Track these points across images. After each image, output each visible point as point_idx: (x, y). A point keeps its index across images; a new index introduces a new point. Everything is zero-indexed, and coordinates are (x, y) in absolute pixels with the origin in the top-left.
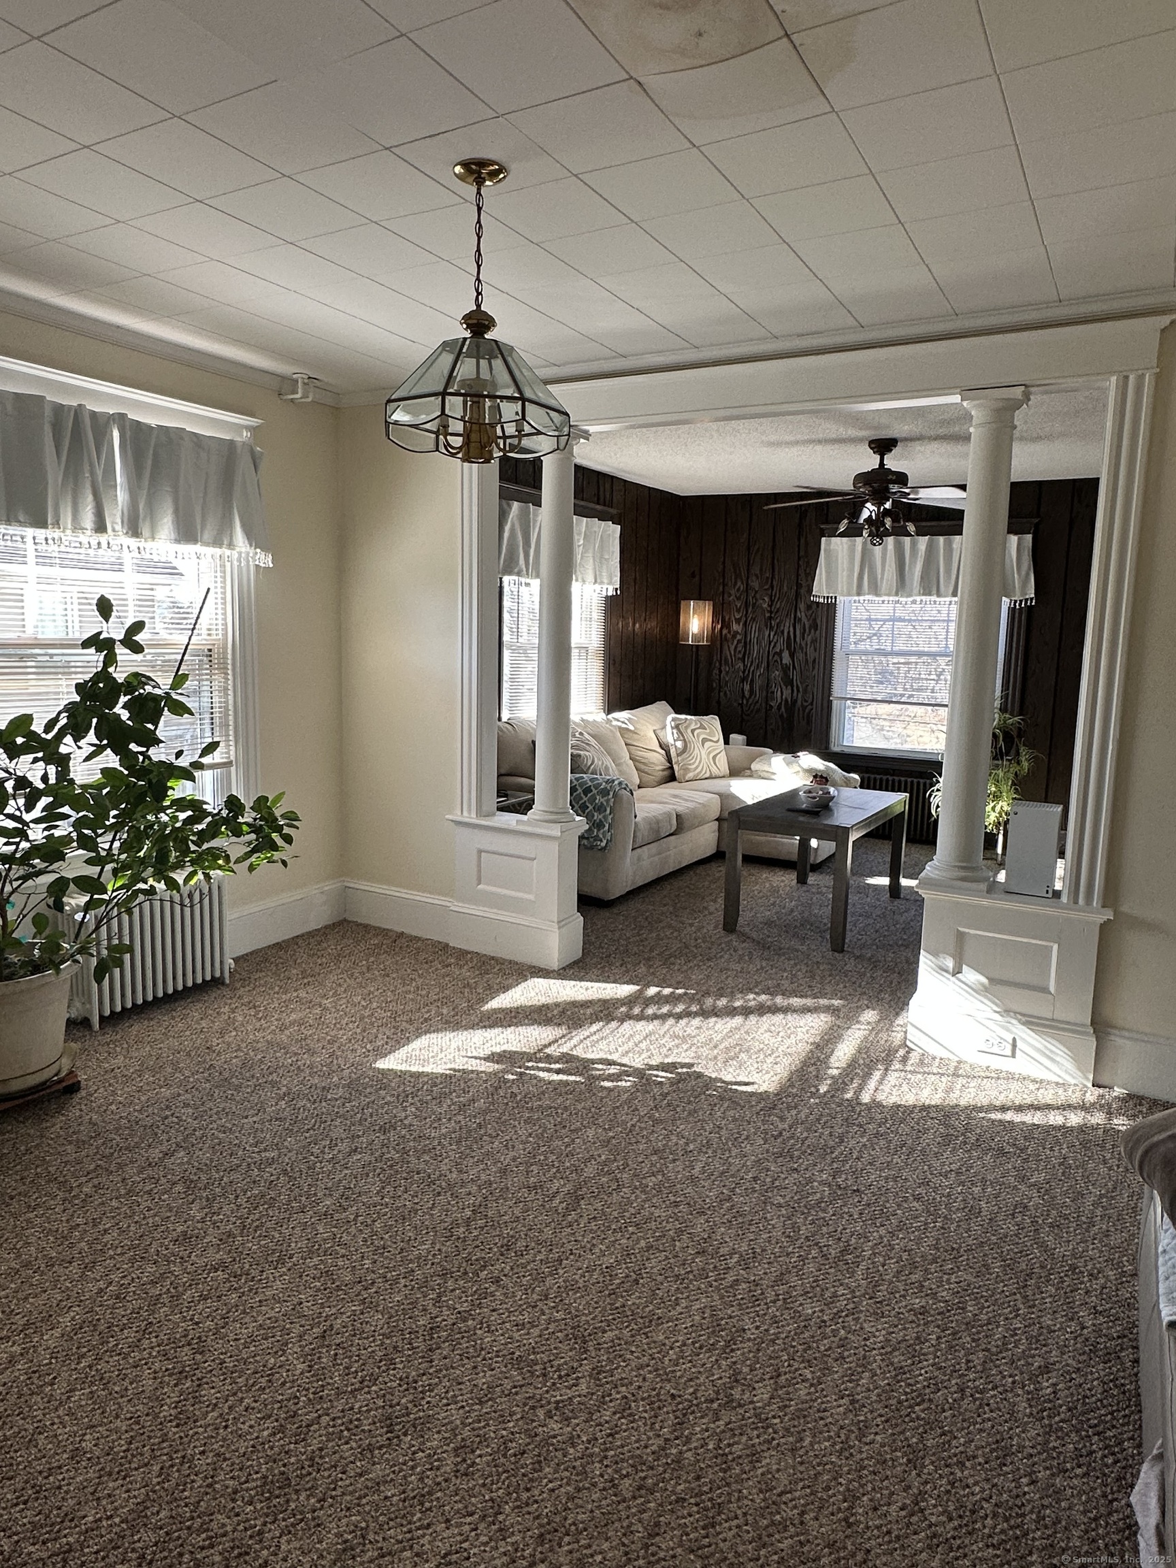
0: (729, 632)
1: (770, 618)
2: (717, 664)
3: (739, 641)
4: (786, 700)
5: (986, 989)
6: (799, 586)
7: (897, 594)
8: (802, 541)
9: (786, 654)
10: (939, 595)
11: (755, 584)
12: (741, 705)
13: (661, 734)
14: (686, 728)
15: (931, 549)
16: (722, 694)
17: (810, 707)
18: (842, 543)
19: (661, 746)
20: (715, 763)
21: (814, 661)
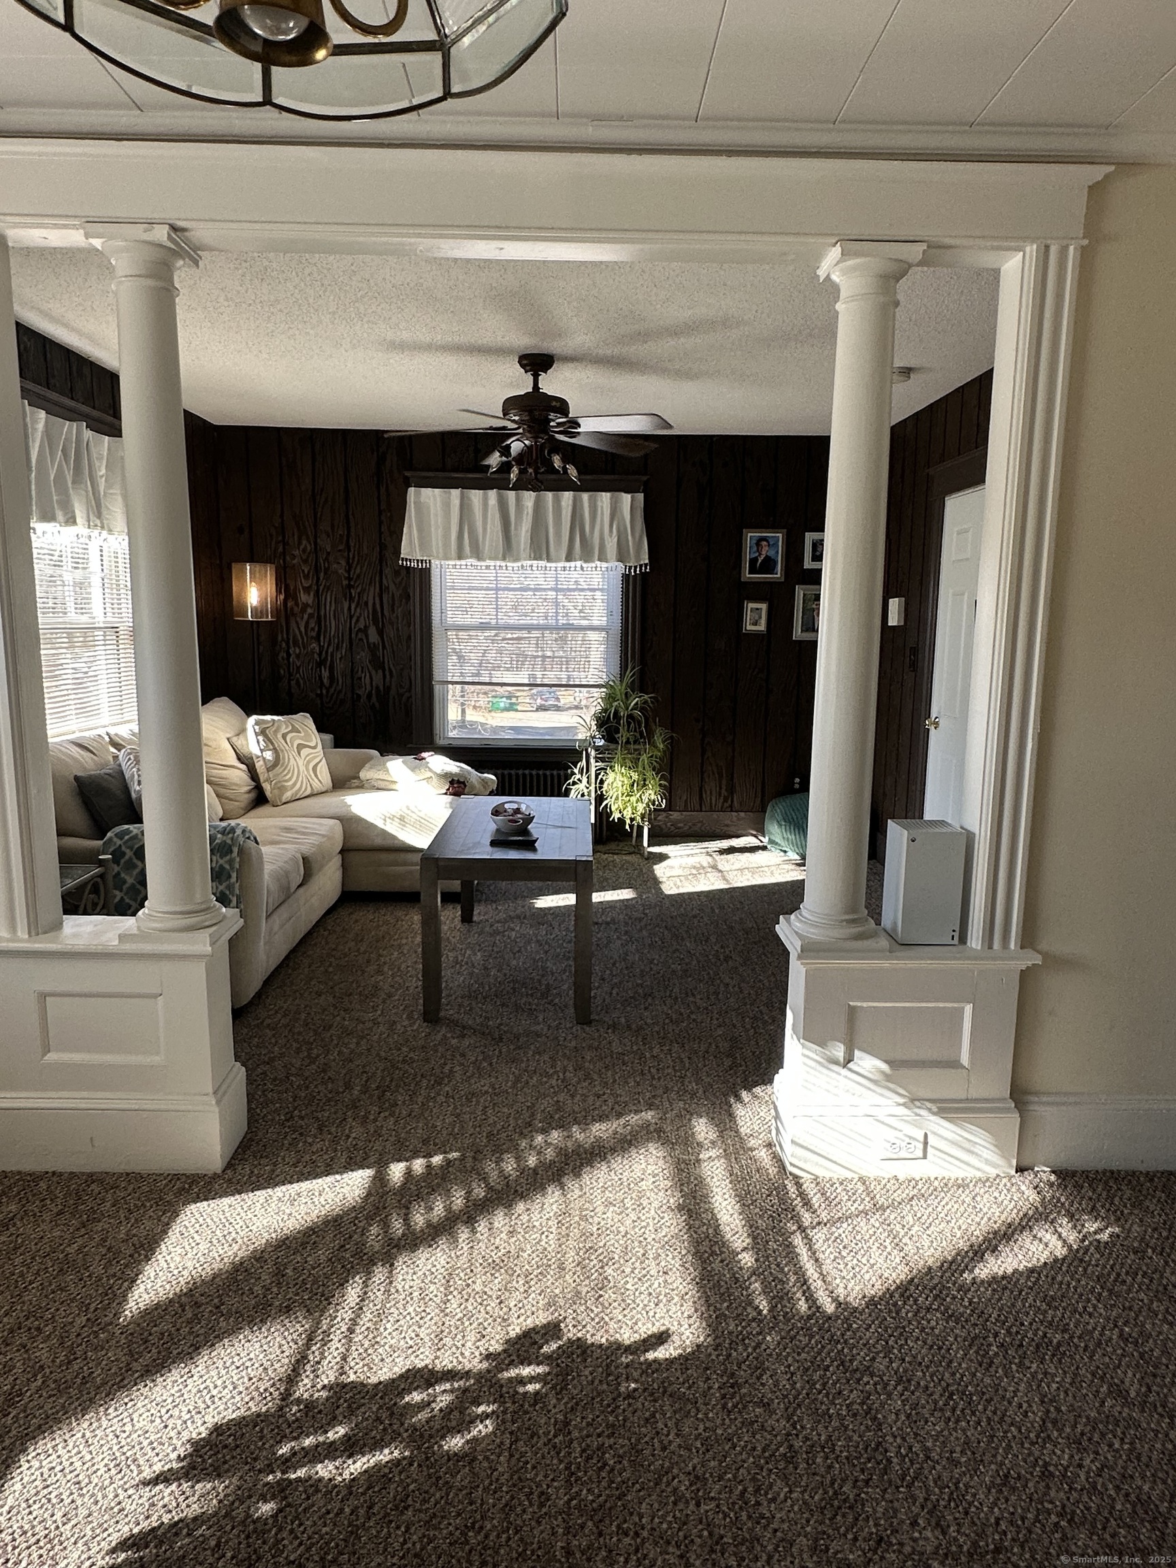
0: (297, 604)
1: (350, 587)
2: (284, 645)
3: (311, 616)
4: (377, 687)
5: (888, 1078)
6: (383, 547)
7: (504, 559)
8: (383, 490)
9: (372, 631)
10: (549, 560)
11: (325, 544)
12: (321, 696)
13: (239, 742)
14: (276, 732)
15: (538, 507)
16: (293, 683)
17: (407, 695)
18: (434, 496)
19: (239, 759)
20: (316, 776)
21: (409, 637)
